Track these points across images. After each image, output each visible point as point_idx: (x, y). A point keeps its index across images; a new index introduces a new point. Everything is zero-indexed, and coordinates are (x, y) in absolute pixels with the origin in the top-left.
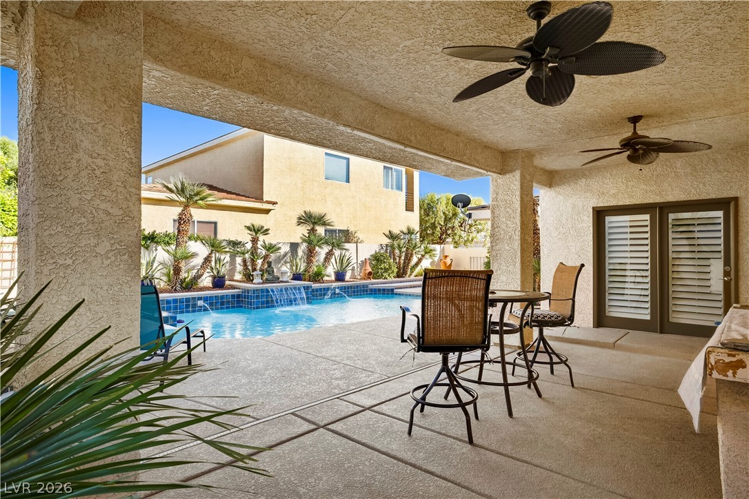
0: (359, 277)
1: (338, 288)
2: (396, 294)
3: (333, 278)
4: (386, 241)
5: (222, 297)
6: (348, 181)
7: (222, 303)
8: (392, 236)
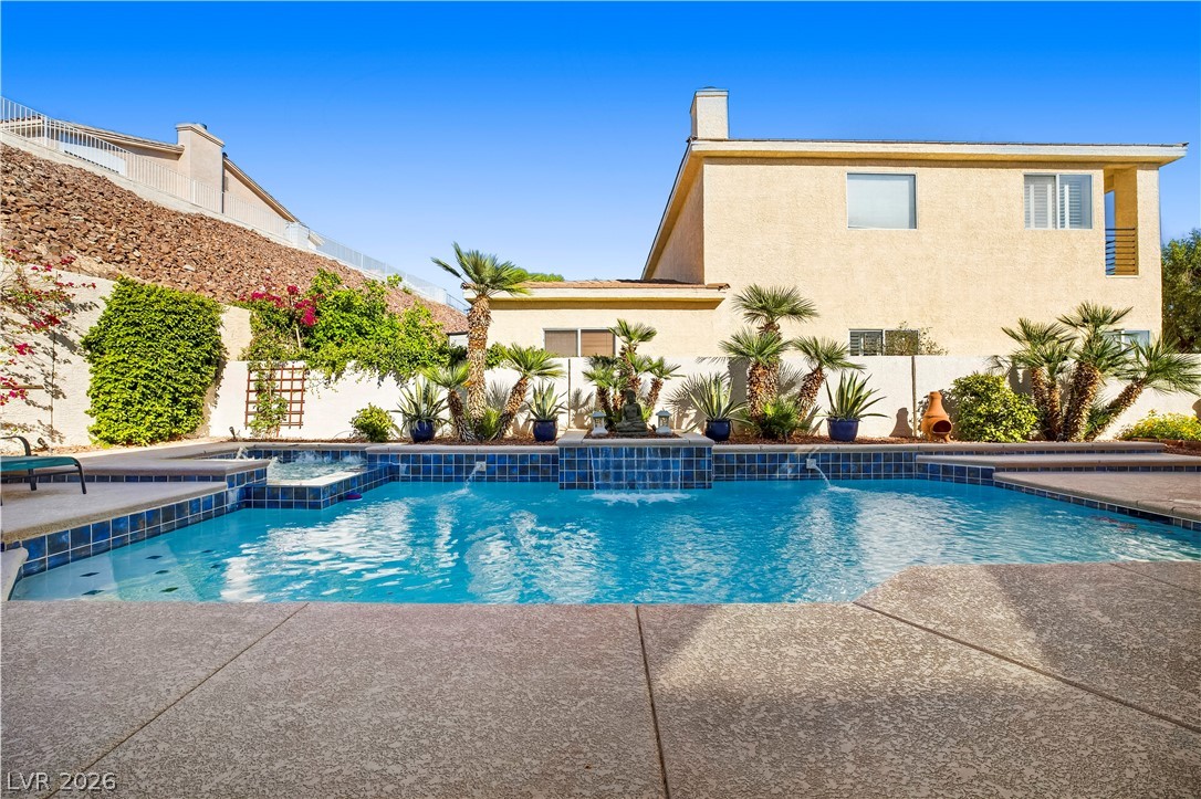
0: (919, 434)
1: (814, 456)
2: (999, 485)
3: (824, 431)
4: (1010, 348)
5: (524, 458)
6: (914, 223)
7: (523, 470)
8: (1030, 335)
